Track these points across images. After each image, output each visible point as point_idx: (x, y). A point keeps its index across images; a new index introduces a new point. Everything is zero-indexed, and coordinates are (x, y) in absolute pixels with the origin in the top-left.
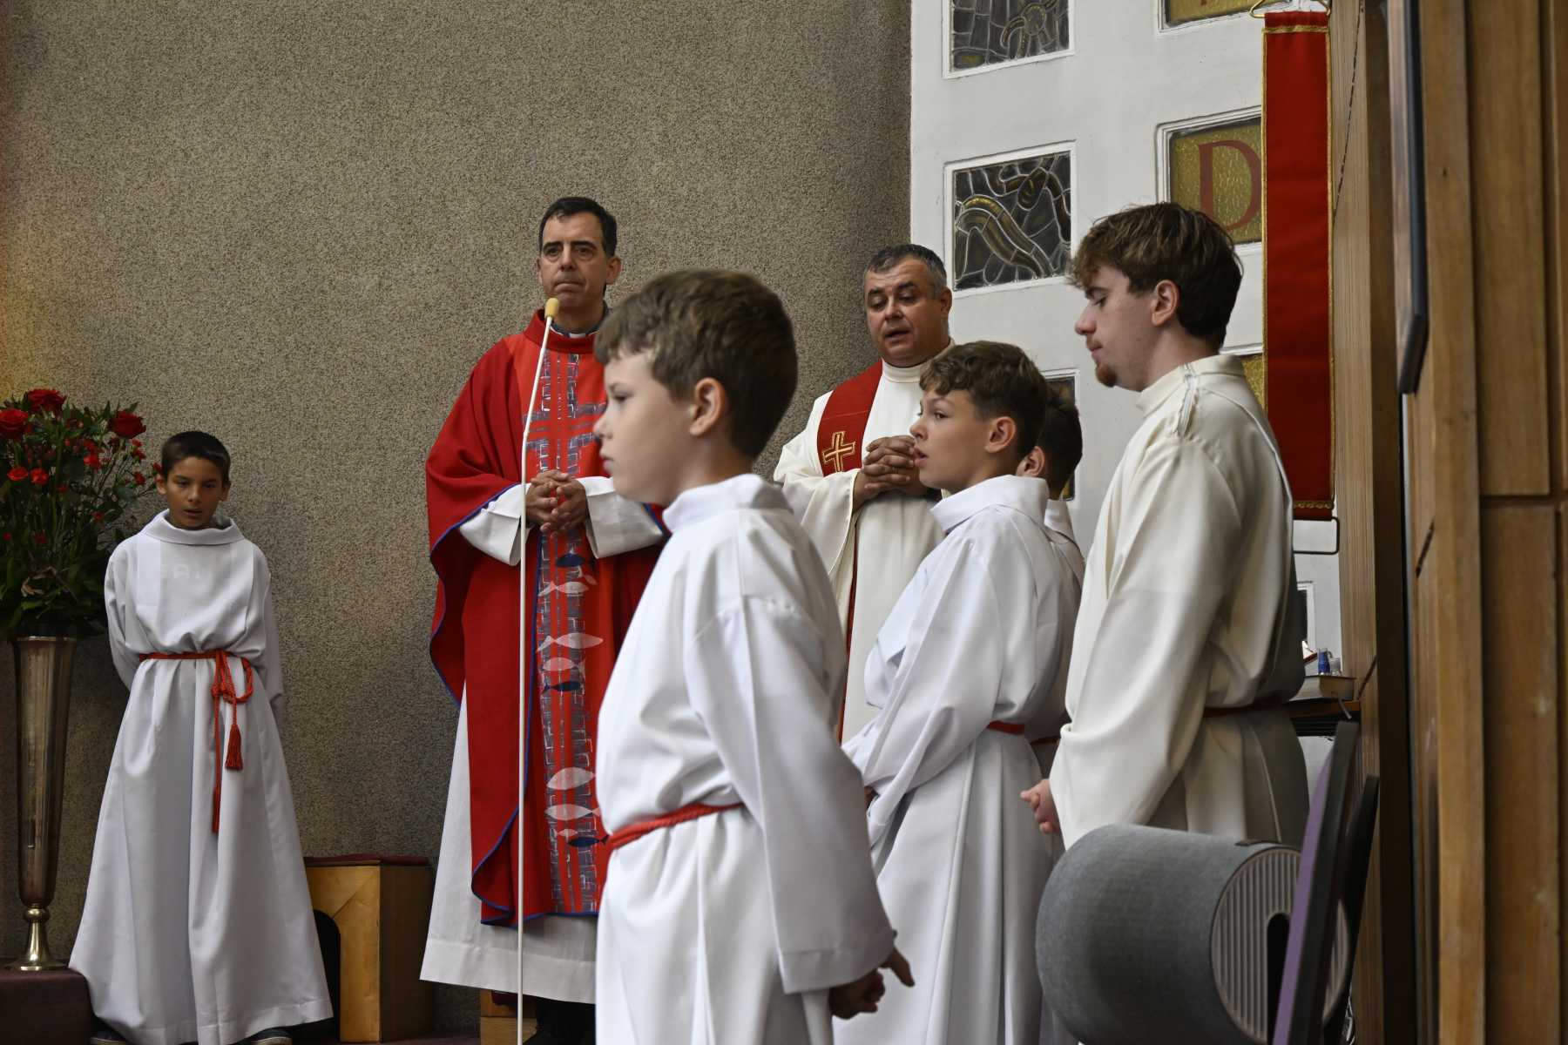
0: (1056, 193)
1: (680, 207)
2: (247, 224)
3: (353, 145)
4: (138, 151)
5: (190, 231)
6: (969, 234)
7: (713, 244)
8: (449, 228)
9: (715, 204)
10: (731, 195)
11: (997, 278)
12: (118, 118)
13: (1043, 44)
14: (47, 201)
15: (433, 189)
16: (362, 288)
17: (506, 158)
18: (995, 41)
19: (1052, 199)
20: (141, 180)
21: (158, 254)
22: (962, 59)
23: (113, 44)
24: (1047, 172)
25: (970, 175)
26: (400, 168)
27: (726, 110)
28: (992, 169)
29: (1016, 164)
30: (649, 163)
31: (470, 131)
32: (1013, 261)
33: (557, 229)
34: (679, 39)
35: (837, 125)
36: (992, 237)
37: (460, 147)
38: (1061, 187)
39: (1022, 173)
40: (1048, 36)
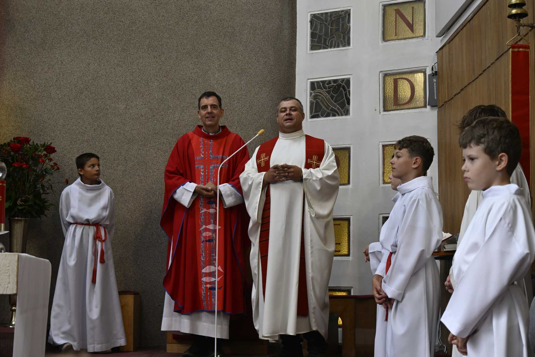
0: (345, 90)
1: (224, 88)
2: (82, 86)
3: (118, 62)
4: (45, 60)
5: (63, 87)
6: (315, 101)
7: (234, 101)
8: (149, 91)
9: (236, 88)
10: (240, 85)
11: (325, 115)
12: (39, 49)
13: (341, 44)
14: (14, 75)
15: (144, 78)
16: (120, 108)
17: (168, 70)
18: (325, 43)
19: (344, 92)
20: (46, 70)
21: (52, 94)
22: (313, 48)
23: (38, 25)
24: (342, 84)
25: (316, 83)
26: (134, 71)
27: (239, 58)
28: (323, 82)
29: (332, 81)
30: (214, 74)
31: (157, 60)
32: (330, 110)
33: (205, 101)
34: (225, 35)
35: (274, 65)
36: (323, 103)
37: (153, 65)
38: (347, 89)
39: (333, 83)
40: (343, 42)
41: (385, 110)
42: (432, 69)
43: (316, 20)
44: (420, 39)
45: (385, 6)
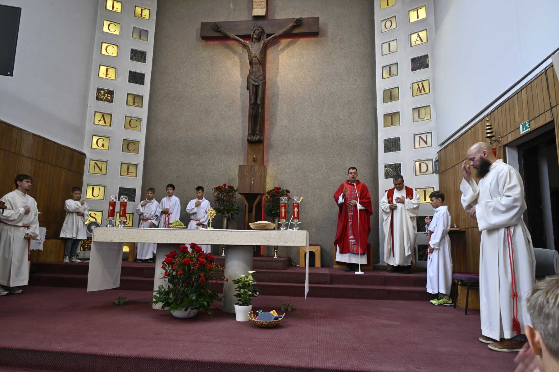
0: (399, 168)
2: (298, 168)
3: (311, 159)
4: (284, 159)
5: (290, 169)
6: (386, 172)
8: (323, 169)
12: (281, 155)
15: (321, 165)
16: (312, 176)
18: (390, 150)
20: (284, 162)
21: (286, 171)
22: (385, 152)
23: (281, 146)
24: (398, 165)
25: (387, 165)
26: (317, 162)
28: (390, 165)
29: (393, 164)
31: (325, 158)
33: (351, 171)
34: (351, 148)
35: (370, 159)
36: (390, 173)
37: (324, 160)
40: (398, 149)
41: (416, 175)
42: (436, 159)
43: (386, 141)
44: (430, 147)
45: (415, 135)
